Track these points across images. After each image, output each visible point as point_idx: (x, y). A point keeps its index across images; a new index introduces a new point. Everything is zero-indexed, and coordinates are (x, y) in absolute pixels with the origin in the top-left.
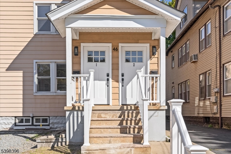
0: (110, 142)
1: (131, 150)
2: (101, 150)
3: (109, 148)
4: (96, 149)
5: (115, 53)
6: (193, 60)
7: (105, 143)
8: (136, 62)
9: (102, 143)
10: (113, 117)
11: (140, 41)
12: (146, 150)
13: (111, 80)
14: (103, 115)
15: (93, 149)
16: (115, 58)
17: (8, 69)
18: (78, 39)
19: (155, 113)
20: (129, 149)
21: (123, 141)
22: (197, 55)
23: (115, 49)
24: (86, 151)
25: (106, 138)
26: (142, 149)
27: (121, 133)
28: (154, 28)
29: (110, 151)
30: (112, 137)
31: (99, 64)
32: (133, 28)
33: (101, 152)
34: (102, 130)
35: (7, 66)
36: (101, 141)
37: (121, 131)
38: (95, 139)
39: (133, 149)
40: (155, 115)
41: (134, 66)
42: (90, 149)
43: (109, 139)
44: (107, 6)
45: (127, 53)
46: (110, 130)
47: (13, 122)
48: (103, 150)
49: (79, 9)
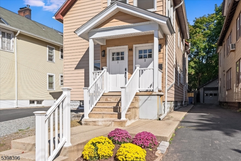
0: (103, 118)
1: (112, 123)
2: (93, 122)
3: (98, 121)
4: (90, 121)
5: (131, 52)
6: (231, 49)
7: (100, 118)
8: (146, 58)
9: (98, 118)
10: (115, 100)
11: (149, 41)
12: (122, 123)
13: (127, 73)
14: (109, 99)
15: (88, 121)
16: (130, 56)
17: (76, 68)
18: (105, 44)
19: (149, 97)
20: (111, 122)
21: (111, 117)
22: (235, 44)
23: (131, 50)
24: (84, 122)
25: (100, 115)
26: (119, 122)
27: (114, 111)
28: (150, 31)
29: (98, 123)
30: (104, 114)
31: (120, 61)
32: (134, 33)
33: (93, 123)
34: (102, 109)
35: (75, 66)
36: (98, 117)
37: (114, 110)
38: (94, 115)
39: (113, 122)
40: (148, 99)
41: (145, 61)
42: (87, 121)
43: (102, 115)
44: (114, 20)
45: (140, 52)
46: (106, 109)
47: (79, 104)
48: (94, 122)
49: (95, 25)
